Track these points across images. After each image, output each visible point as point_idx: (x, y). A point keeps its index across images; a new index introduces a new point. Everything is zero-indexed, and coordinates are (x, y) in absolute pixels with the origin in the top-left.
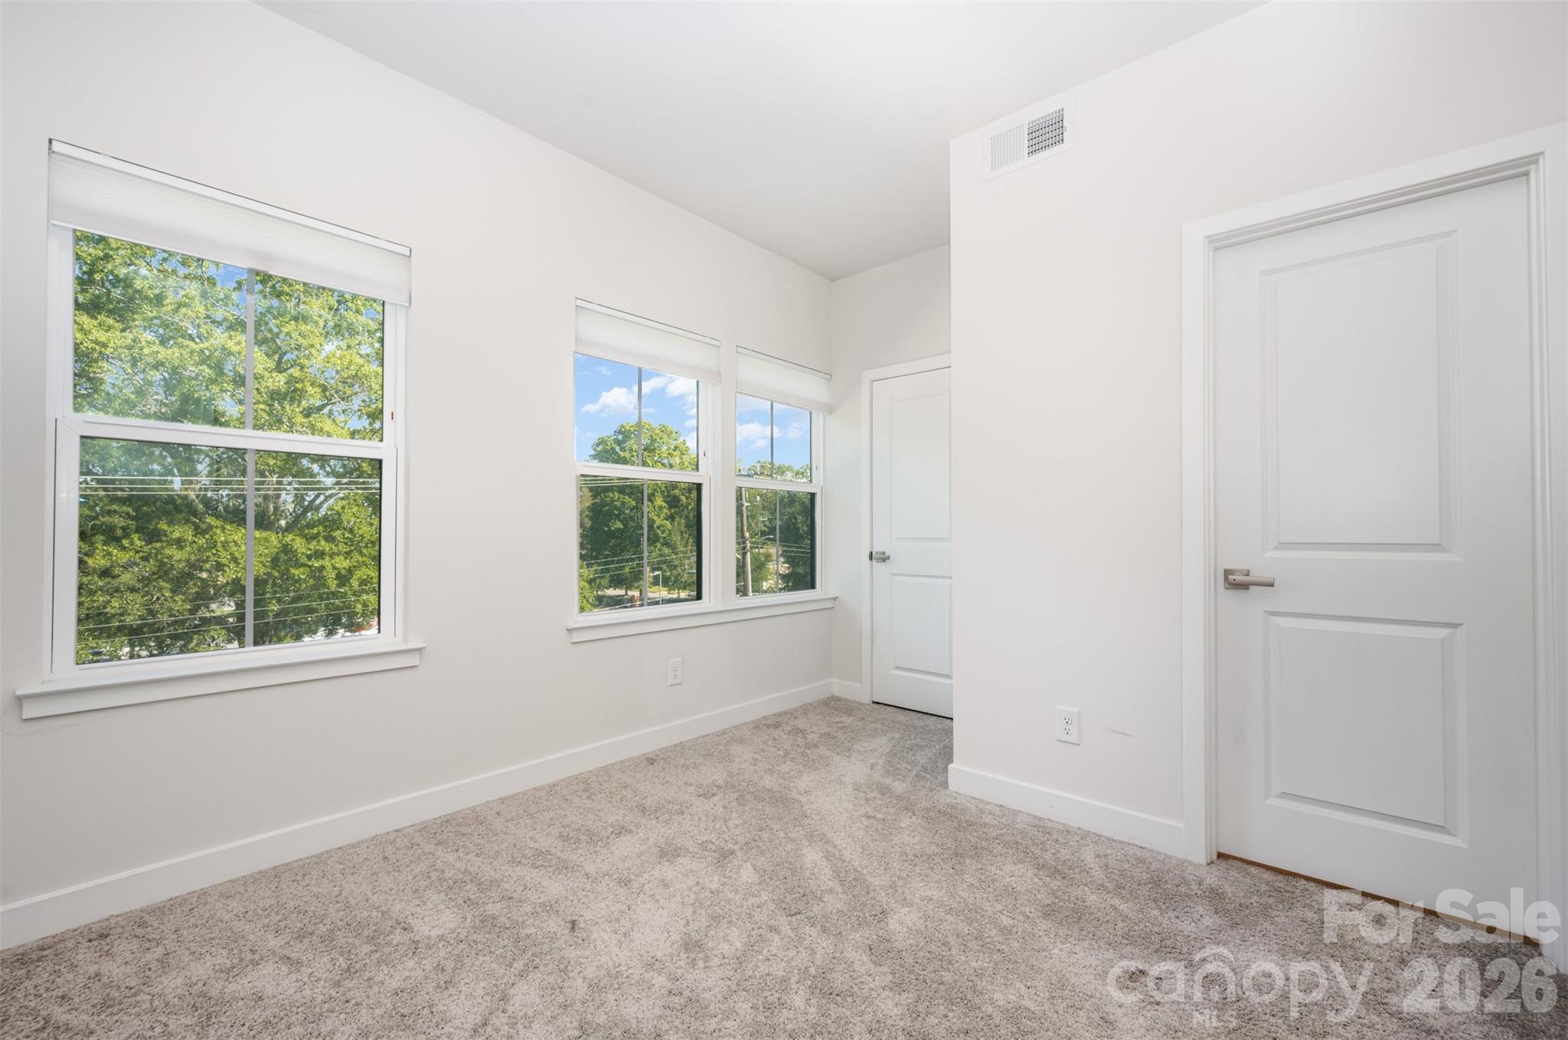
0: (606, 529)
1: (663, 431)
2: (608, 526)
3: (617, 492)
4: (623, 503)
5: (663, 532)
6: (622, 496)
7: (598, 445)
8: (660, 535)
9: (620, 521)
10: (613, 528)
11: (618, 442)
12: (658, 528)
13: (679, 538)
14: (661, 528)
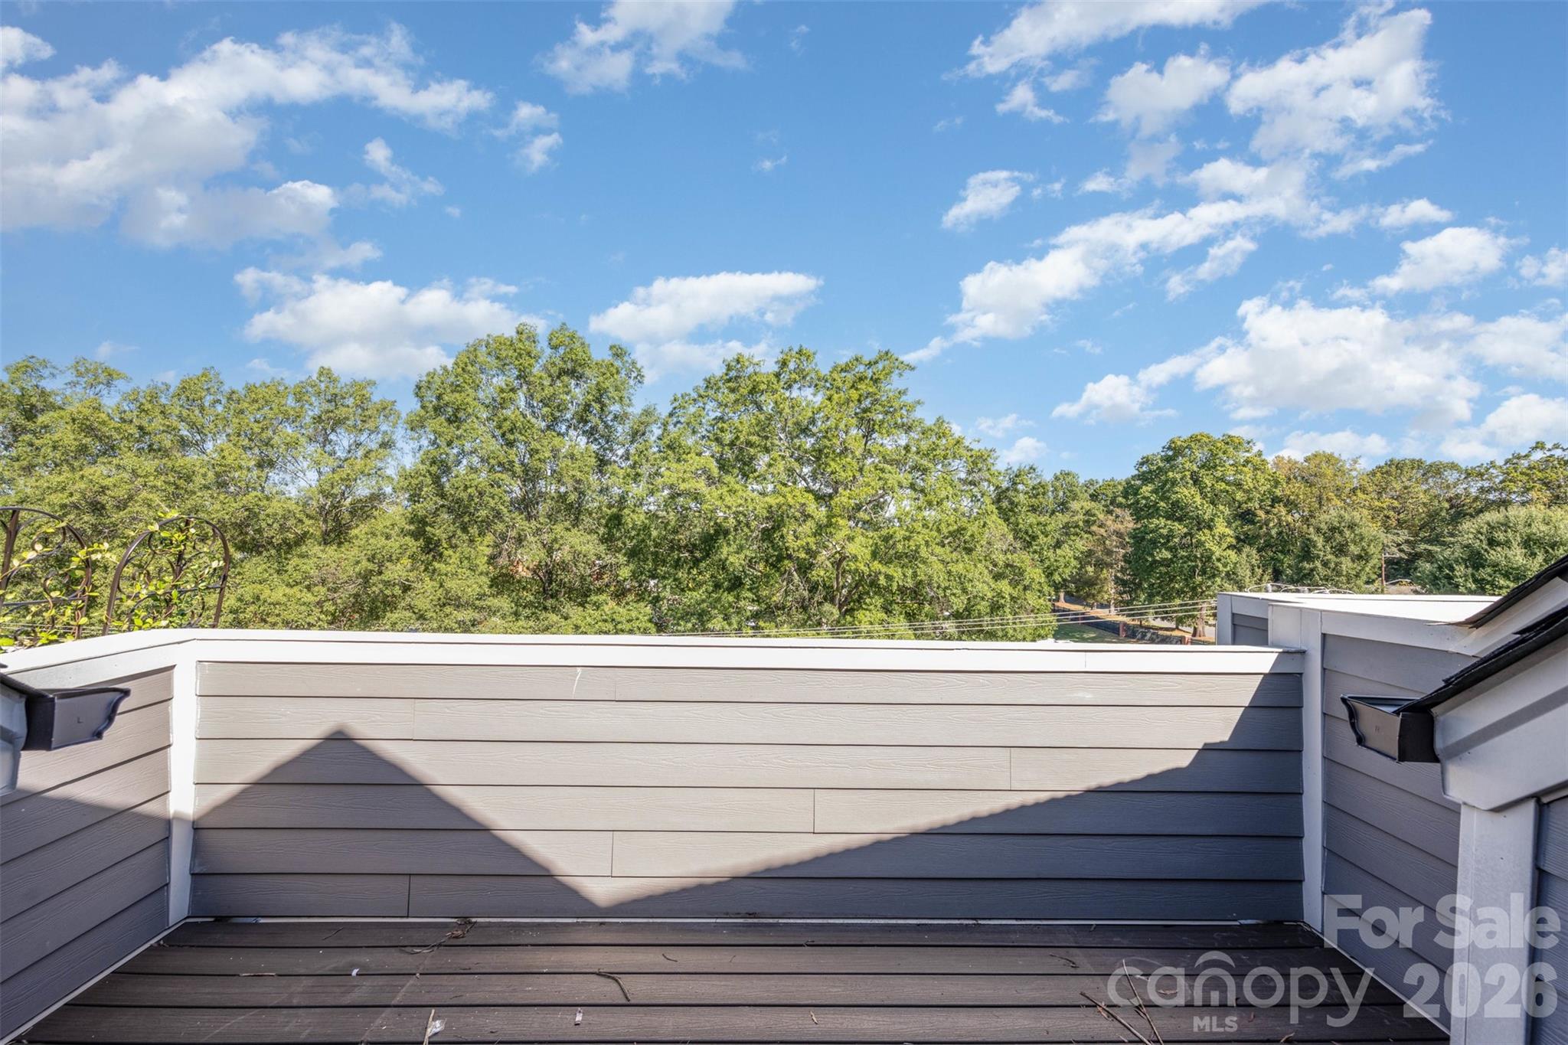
0: (1150, 559)
1: (1227, 443)
2: (1152, 555)
3: (1163, 517)
4: (1171, 530)
5: (1225, 566)
6: (1169, 522)
7: (1142, 464)
8: (1221, 568)
9: (1167, 549)
10: (1157, 558)
11: (1168, 459)
12: (1219, 560)
13: (1249, 573)
14: (1223, 561)
